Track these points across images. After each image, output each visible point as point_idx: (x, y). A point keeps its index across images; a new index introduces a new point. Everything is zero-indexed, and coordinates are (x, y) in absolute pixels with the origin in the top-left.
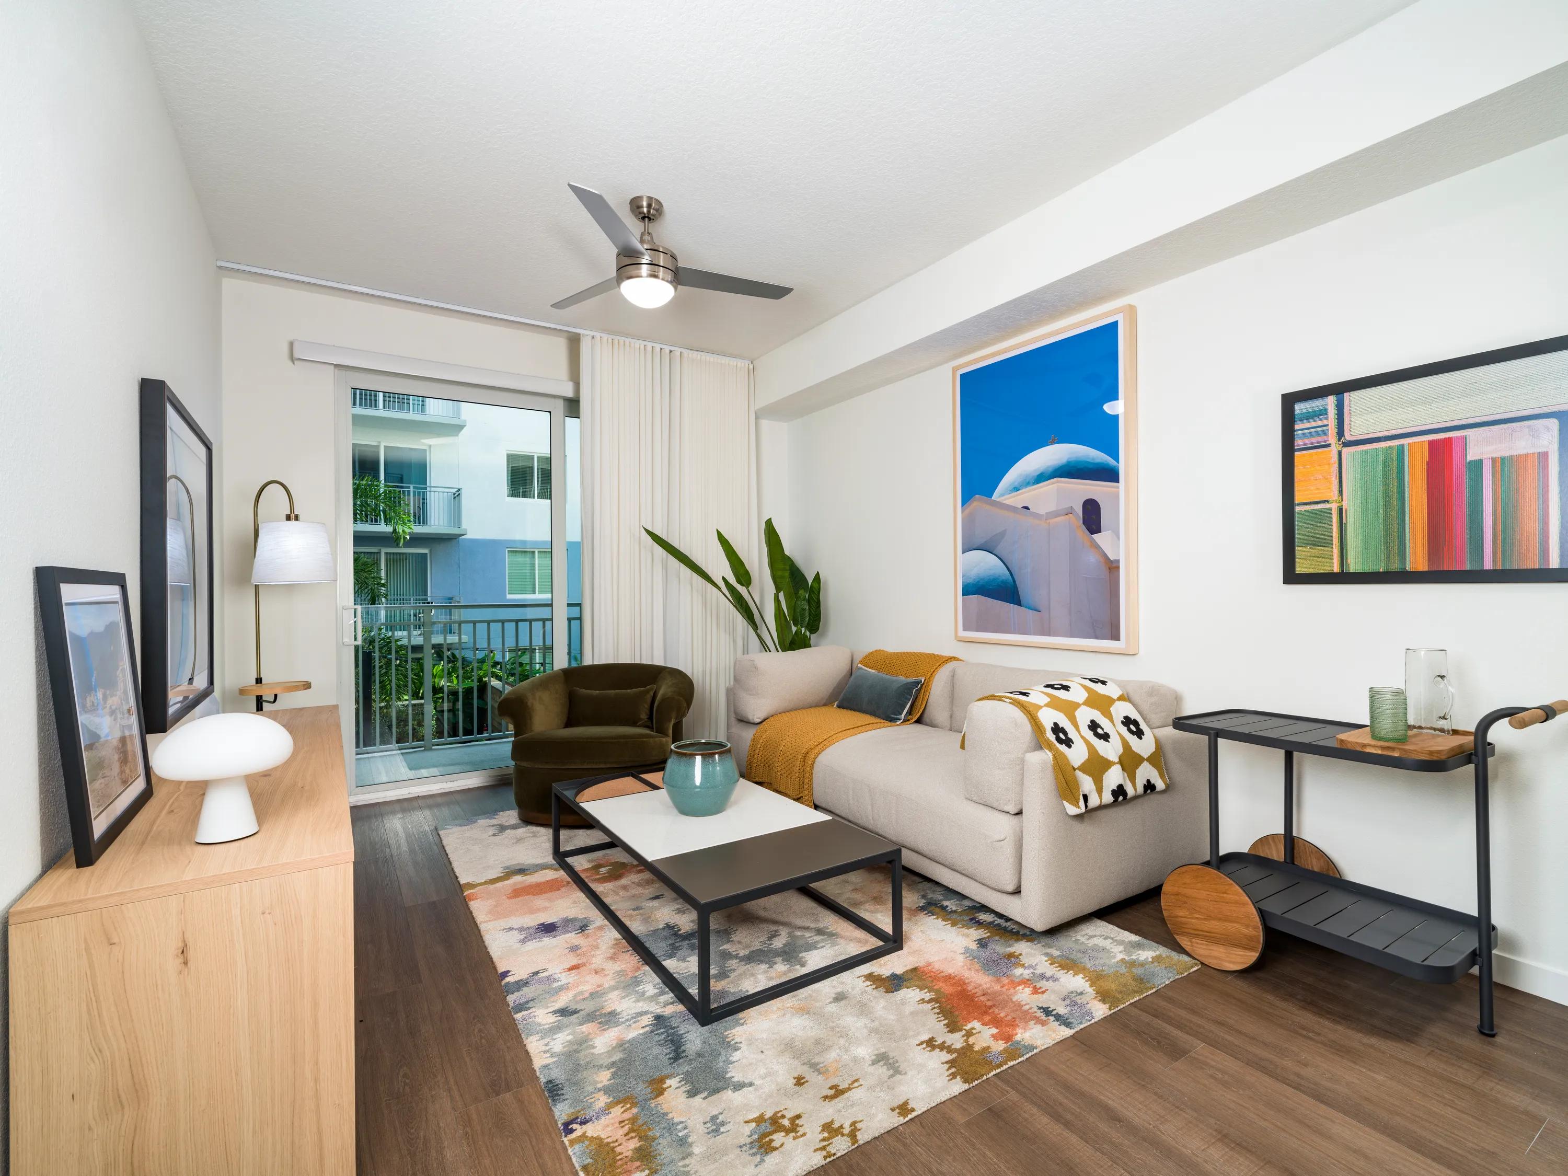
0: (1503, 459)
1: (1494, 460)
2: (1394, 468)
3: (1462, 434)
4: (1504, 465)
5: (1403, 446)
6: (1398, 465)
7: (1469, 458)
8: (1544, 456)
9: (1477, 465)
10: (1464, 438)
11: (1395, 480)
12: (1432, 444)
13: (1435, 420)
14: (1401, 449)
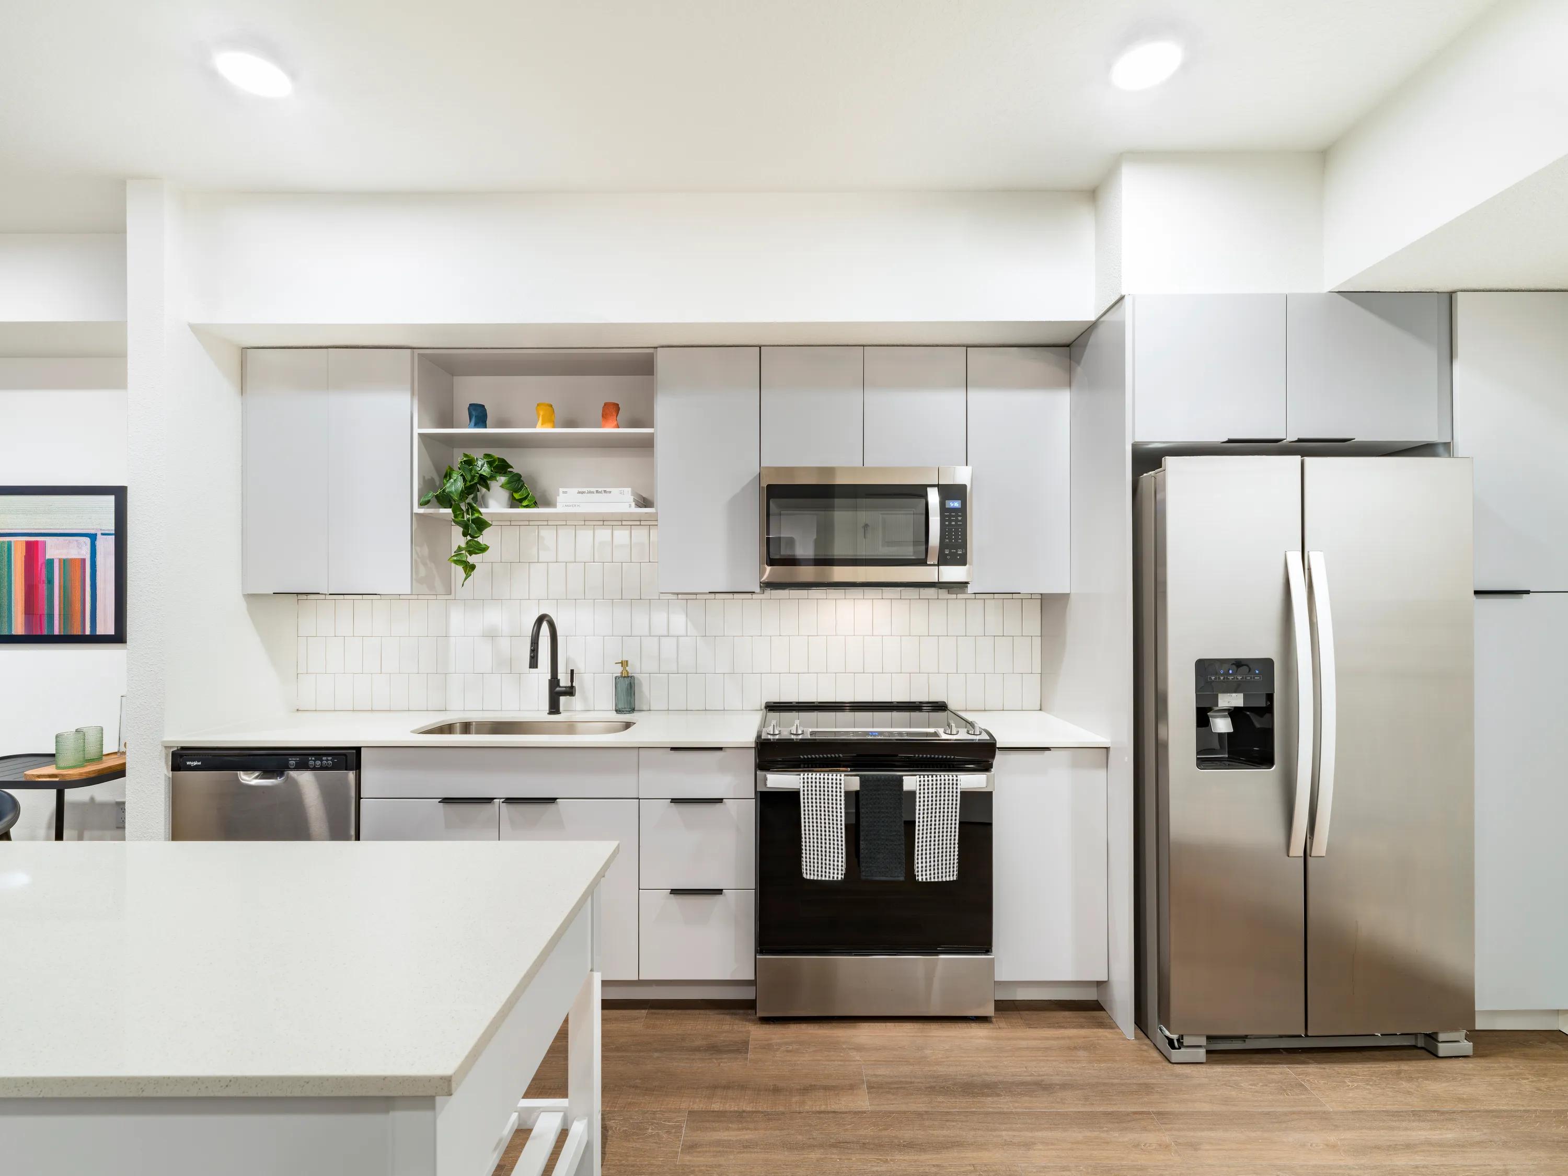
0: (64, 560)
1: (60, 560)
2: (6, 558)
3: (44, 540)
4: (64, 563)
5: (11, 542)
6: (8, 554)
7: (47, 558)
8: (84, 560)
9: (51, 562)
10: (44, 543)
11: (6, 567)
12: (28, 544)
13: (27, 527)
14: (10, 543)
